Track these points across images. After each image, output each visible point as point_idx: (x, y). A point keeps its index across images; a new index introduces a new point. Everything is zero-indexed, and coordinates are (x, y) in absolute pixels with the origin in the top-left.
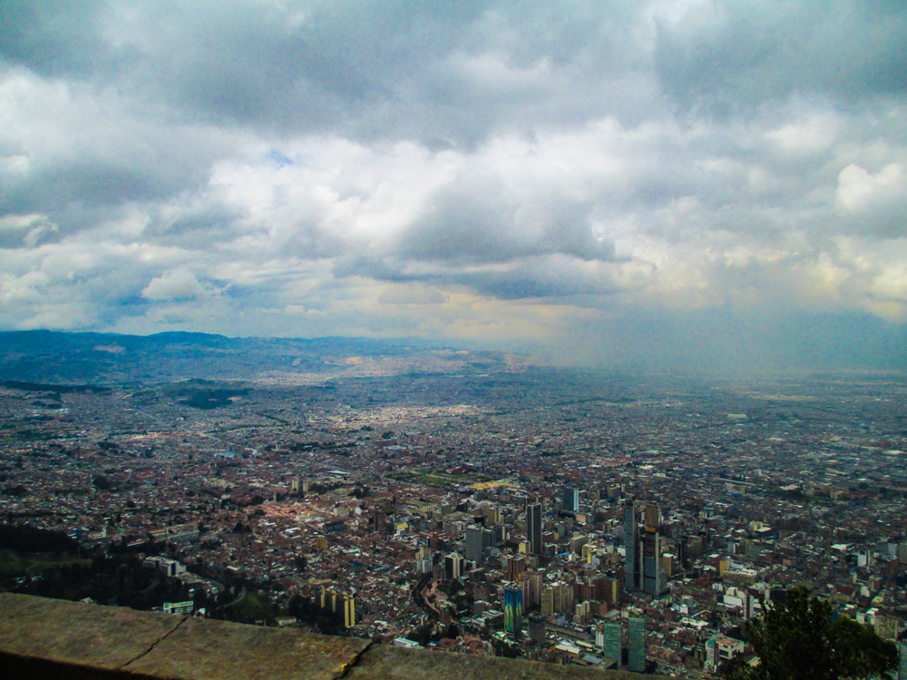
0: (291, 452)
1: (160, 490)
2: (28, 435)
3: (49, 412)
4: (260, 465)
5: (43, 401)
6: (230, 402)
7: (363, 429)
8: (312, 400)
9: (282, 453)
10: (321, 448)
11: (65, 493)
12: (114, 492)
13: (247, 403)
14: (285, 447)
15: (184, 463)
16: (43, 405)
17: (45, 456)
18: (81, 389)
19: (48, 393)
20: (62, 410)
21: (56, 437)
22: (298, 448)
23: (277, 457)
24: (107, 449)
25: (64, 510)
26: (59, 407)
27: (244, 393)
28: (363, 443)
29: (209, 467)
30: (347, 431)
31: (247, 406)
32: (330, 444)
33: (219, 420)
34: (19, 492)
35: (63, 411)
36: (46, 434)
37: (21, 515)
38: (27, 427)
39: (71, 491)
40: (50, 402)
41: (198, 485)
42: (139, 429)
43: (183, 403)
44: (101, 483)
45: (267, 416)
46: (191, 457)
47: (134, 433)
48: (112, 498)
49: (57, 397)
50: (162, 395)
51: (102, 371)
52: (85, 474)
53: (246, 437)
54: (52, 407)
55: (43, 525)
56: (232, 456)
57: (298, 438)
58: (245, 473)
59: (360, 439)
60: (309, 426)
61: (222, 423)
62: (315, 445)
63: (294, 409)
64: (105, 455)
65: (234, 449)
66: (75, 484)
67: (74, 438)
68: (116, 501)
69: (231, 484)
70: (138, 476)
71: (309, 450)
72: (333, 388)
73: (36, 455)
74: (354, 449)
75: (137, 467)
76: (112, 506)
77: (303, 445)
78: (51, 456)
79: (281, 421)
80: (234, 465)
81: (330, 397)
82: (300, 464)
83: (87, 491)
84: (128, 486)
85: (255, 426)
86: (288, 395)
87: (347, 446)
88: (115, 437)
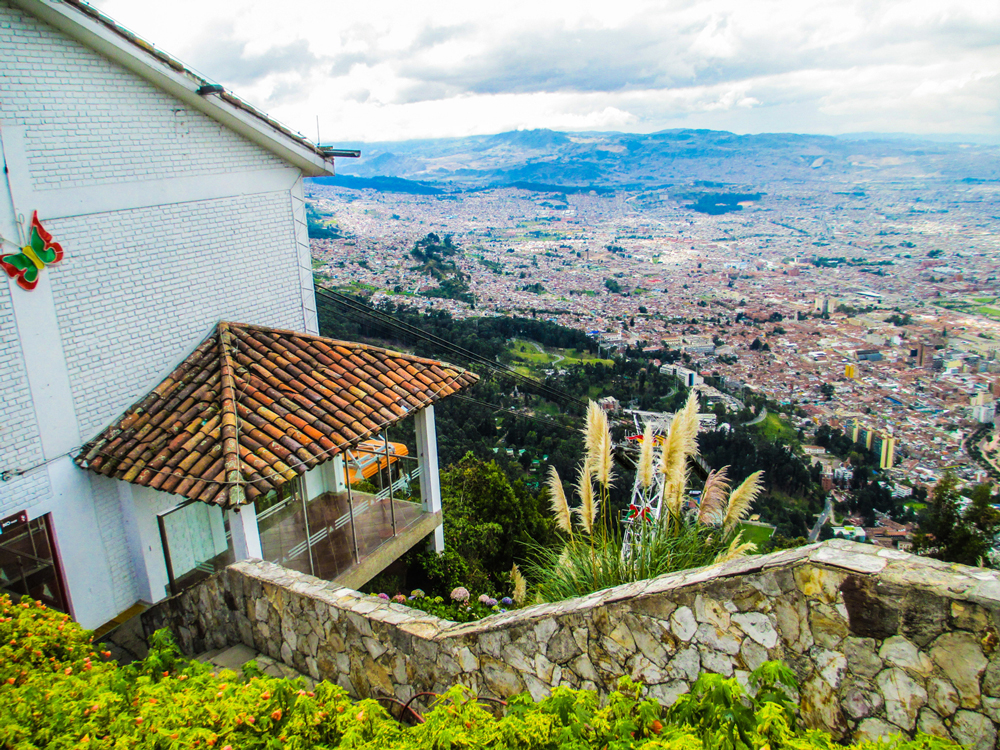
0: (811, 266)
1: (670, 297)
2: (537, 235)
3: (556, 213)
4: (776, 279)
5: (551, 202)
6: (740, 208)
7: (901, 245)
8: (837, 209)
9: (802, 268)
10: (849, 264)
11: (579, 294)
12: (625, 296)
13: (759, 210)
14: (805, 261)
15: (692, 272)
16: (551, 206)
17: (557, 256)
18: (585, 190)
19: (554, 194)
20: (568, 211)
21: (564, 238)
22: (820, 263)
23: (795, 272)
24: (614, 252)
25: (580, 310)
26: (565, 208)
27: (756, 197)
28: (901, 262)
29: (720, 277)
30: (881, 246)
31: (759, 213)
32: (860, 260)
33: (728, 228)
34: (537, 289)
35: (570, 212)
36: (555, 235)
37: (541, 312)
38: (537, 228)
39: (584, 292)
40: (557, 203)
41: (710, 295)
42: (644, 233)
43: (688, 207)
44: (612, 287)
45: (783, 225)
46: (700, 266)
47: (639, 238)
48: (624, 302)
49: (563, 198)
50: (666, 197)
51: (604, 172)
52: (597, 277)
53: (760, 248)
54: (558, 208)
55: (561, 321)
56: (744, 267)
57: (821, 252)
58: (760, 287)
59: (898, 256)
60: (833, 238)
61: (731, 230)
62: (842, 260)
63: (815, 217)
64: (613, 259)
65: (746, 259)
66: (587, 286)
67: (582, 241)
68: (627, 307)
69: (745, 297)
70: (647, 282)
71: (834, 266)
72: (862, 194)
73: (548, 255)
74: (889, 267)
75: (645, 273)
76: (624, 310)
77: (826, 260)
78: (562, 257)
79: (801, 231)
80: (747, 277)
81: (860, 204)
82: (823, 282)
83: (598, 293)
84: (638, 291)
85: (770, 236)
86: (807, 202)
87: (880, 264)
88: (621, 241)
